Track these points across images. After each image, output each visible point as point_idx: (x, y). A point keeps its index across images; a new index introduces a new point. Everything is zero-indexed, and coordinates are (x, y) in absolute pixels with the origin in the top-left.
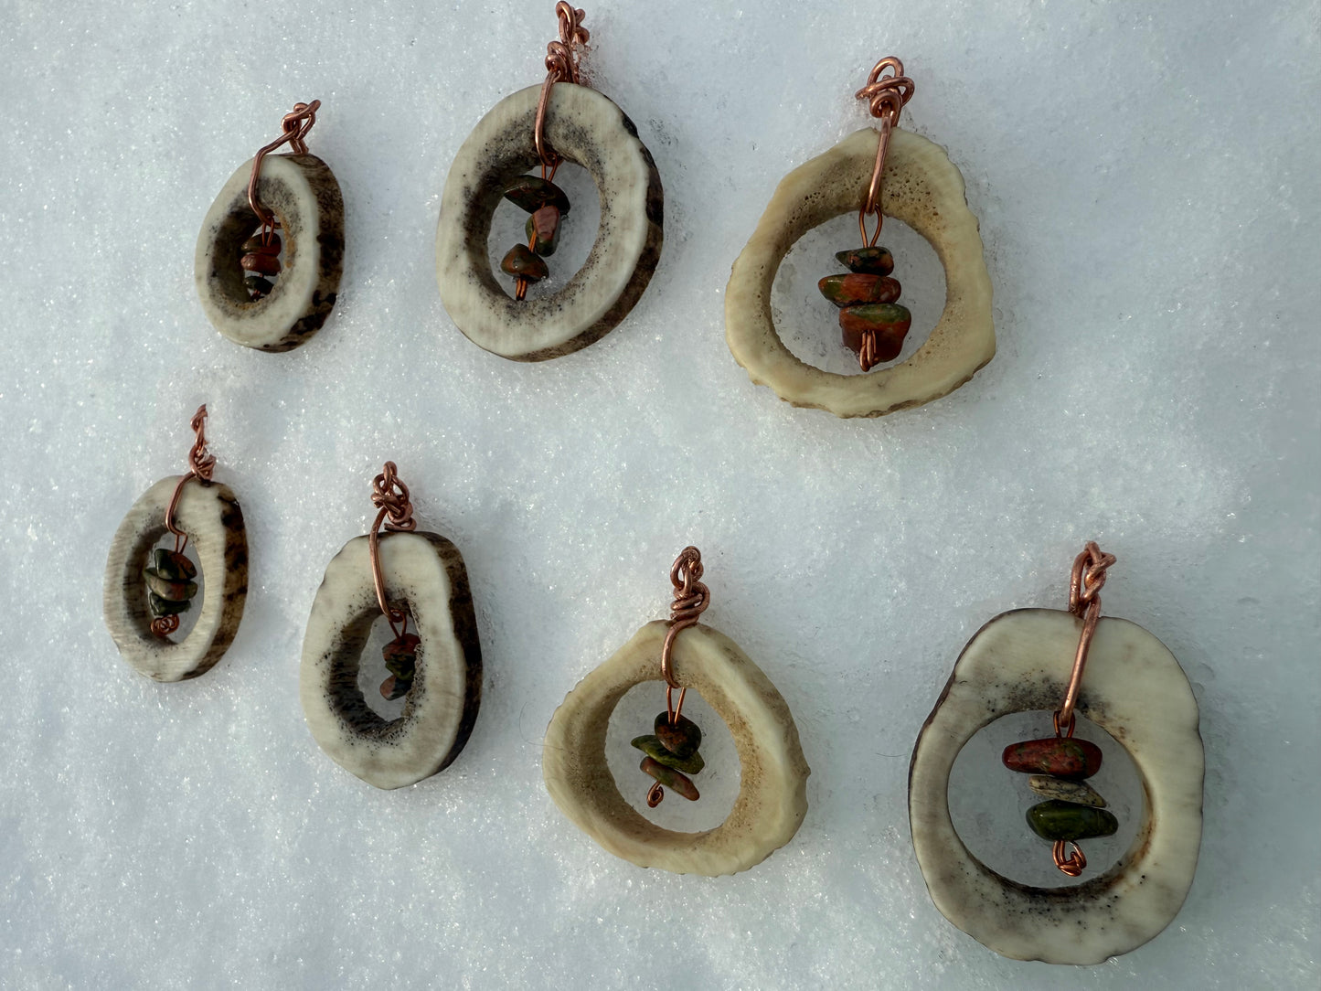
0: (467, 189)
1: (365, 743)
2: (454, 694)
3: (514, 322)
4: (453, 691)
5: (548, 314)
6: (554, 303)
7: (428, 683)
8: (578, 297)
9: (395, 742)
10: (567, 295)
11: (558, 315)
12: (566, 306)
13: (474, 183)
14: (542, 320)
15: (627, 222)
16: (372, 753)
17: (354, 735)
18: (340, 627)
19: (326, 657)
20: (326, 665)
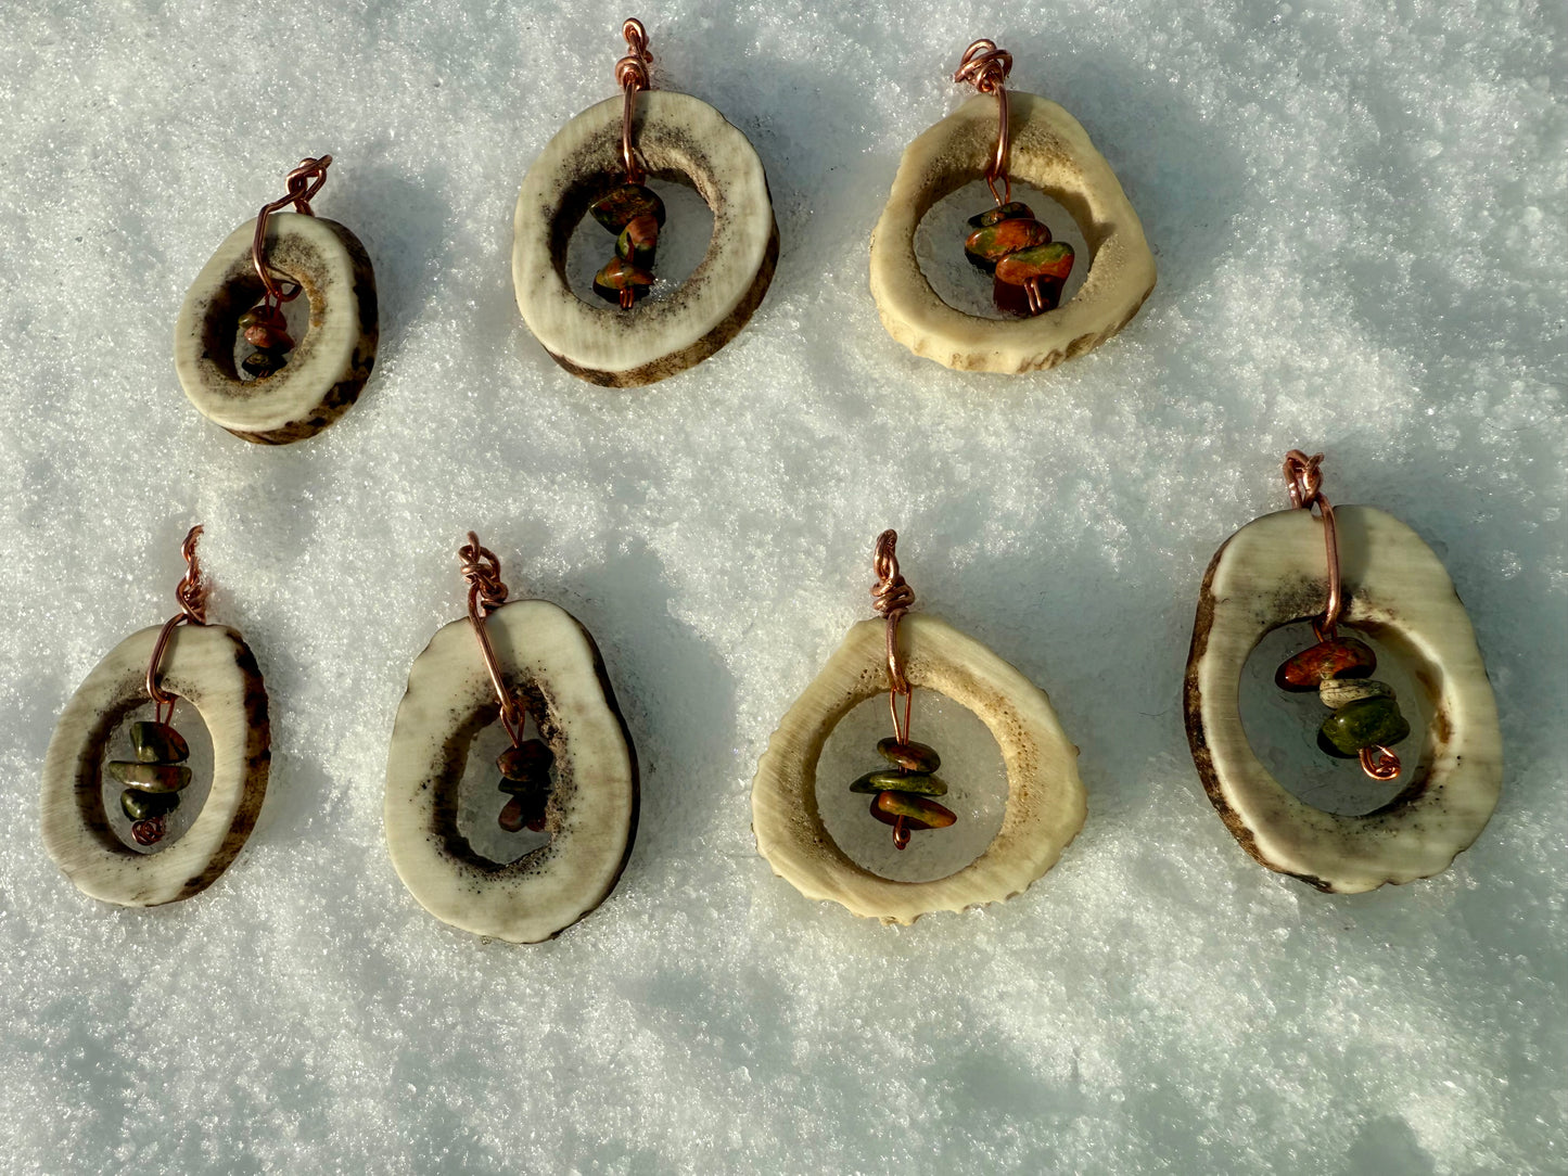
0: (545, 209)
1: (498, 885)
2: (619, 781)
3: (629, 331)
4: (617, 775)
5: (670, 316)
6: (675, 302)
7: (579, 778)
8: (704, 290)
9: (542, 870)
10: (690, 291)
11: (682, 313)
12: (691, 303)
13: (553, 201)
14: (663, 322)
15: (748, 207)
16: (511, 896)
17: (480, 879)
18: (440, 741)
19: (424, 787)
20: (426, 797)
